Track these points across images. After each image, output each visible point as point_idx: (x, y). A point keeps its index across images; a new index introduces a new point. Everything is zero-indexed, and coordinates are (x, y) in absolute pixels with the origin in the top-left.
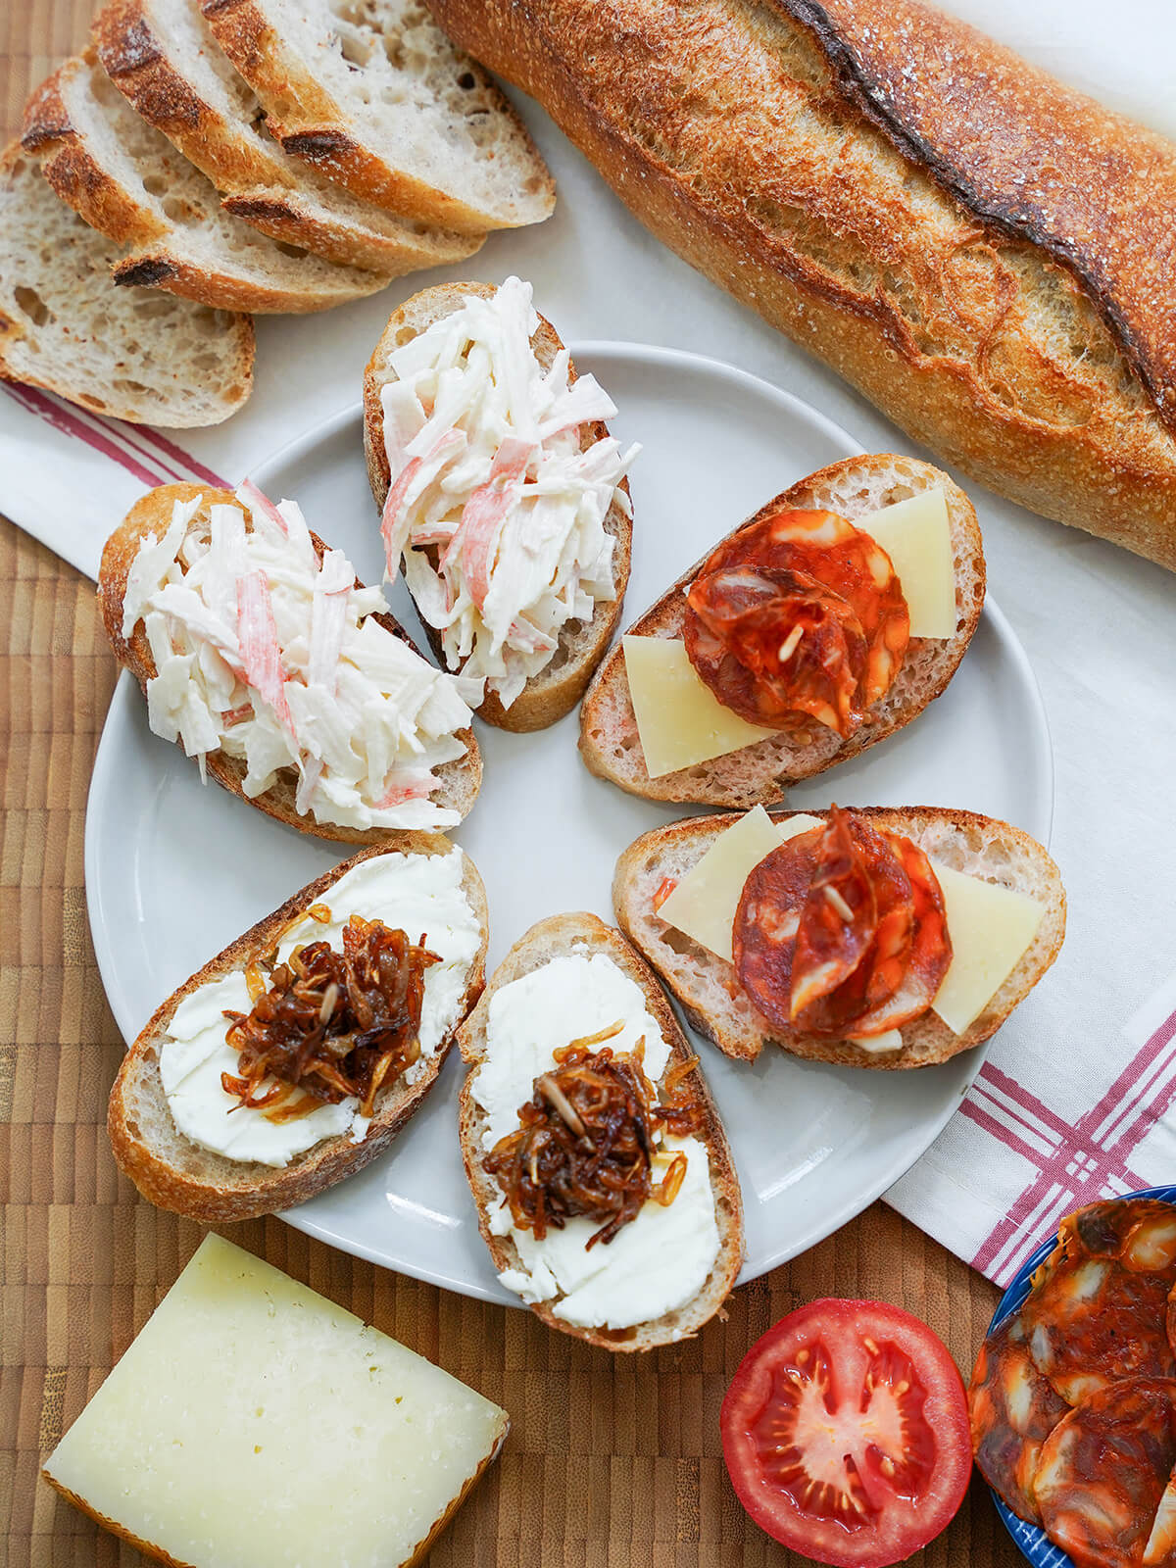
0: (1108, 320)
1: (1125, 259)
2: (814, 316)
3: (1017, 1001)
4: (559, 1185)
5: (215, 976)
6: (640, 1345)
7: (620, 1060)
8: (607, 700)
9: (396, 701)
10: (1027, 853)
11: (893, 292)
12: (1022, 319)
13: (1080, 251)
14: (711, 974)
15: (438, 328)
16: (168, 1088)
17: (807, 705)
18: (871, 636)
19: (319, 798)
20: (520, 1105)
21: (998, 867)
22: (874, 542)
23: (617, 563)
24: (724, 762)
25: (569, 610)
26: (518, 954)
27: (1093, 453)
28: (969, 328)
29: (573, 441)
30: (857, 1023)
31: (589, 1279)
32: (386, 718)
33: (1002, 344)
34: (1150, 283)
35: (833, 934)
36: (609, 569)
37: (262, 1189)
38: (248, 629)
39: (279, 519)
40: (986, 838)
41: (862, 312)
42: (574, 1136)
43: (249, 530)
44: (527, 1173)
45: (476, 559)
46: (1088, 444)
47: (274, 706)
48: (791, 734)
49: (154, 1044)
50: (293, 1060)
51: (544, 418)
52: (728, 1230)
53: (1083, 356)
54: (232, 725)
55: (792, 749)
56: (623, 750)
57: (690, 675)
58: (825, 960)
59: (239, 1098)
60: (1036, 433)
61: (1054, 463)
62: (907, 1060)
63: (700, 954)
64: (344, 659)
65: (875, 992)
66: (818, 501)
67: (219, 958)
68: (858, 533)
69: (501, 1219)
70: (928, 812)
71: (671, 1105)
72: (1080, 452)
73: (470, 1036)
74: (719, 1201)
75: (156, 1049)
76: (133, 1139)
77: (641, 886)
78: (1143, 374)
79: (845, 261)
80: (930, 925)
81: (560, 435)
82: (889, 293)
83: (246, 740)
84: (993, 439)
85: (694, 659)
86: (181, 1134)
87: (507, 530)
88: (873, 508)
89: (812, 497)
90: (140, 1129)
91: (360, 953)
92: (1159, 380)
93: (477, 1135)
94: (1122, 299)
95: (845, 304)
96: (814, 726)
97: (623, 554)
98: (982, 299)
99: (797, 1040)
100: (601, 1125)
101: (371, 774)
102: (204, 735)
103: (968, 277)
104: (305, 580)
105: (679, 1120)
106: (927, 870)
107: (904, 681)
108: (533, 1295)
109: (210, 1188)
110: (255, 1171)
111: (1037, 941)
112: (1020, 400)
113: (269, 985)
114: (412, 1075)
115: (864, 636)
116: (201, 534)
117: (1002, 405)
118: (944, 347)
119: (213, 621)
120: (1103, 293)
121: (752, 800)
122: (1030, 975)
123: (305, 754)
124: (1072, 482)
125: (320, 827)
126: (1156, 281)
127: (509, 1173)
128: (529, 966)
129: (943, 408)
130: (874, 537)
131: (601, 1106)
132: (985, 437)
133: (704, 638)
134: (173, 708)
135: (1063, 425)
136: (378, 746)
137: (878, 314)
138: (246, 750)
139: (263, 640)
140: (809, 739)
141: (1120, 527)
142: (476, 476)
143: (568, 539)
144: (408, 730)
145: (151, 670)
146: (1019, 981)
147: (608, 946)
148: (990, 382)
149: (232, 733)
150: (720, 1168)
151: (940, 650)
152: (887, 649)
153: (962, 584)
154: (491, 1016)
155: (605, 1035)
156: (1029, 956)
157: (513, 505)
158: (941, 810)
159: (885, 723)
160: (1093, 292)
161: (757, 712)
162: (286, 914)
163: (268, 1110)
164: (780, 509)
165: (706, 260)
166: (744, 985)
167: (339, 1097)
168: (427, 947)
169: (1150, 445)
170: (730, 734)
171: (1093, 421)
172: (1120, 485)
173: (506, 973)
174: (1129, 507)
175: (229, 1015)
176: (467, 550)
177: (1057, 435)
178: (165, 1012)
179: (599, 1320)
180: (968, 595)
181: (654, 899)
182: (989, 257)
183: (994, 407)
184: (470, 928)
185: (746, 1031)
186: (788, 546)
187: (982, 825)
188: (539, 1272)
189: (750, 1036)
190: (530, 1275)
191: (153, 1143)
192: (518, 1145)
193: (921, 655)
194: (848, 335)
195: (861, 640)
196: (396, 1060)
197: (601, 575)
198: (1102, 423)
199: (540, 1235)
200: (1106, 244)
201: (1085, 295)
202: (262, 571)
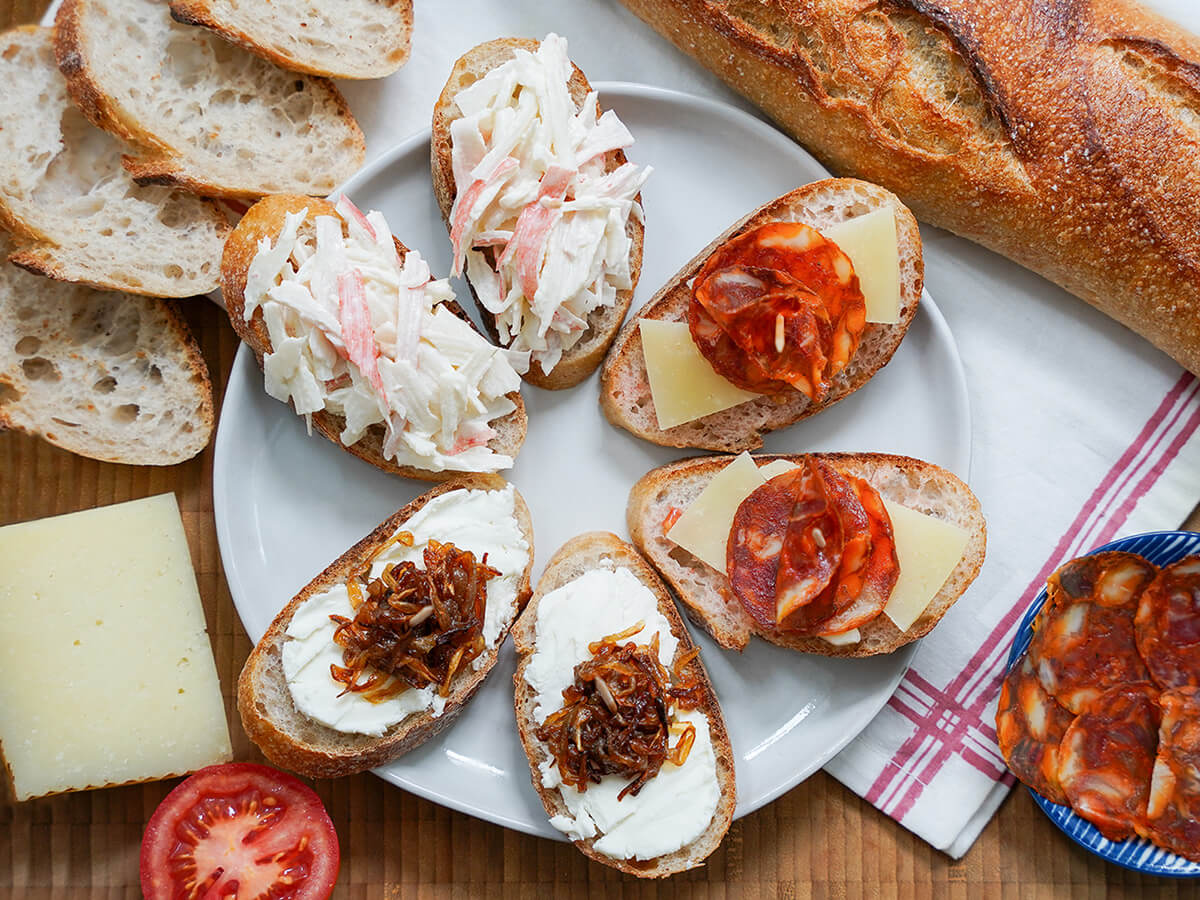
0: (976, 73)
1: (988, 24)
2: (742, 64)
3: (949, 606)
4: (598, 752)
5: (323, 587)
6: (661, 872)
7: (641, 651)
8: (626, 368)
9: (463, 373)
10: (955, 490)
11: (806, 47)
12: (908, 71)
13: (954, 19)
14: (709, 583)
15: (493, 75)
16: (289, 677)
17: (786, 376)
18: (835, 322)
19: (402, 447)
20: (564, 688)
21: (933, 502)
22: (838, 248)
23: (632, 260)
24: (718, 418)
25: (598, 299)
26: (558, 567)
27: (962, 175)
28: (866, 78)
29: (601, 165)
30: (826, 623)
31: (620, 823)
32: (458, 387)
33: (892, 90)
34: (1007, 42)
35: (809, 557)
36: (627, 265)
37: (363, 753)
38: (348, 317)
39: (369, 227)
40: (923, 480)
41: (781, 63)
42: (609, 713)
43: (346, 236)
44: (572, 741)
45: (528, 261)
46: (958, 168)
47: (370, 378)
48: (770, 397)
49: (276, 641)
50: (389, 656)
51: (579, 148)
52: (726, 782)
53: (956, 99)
54: (333, 390)
55: (770, 407)
56: (638, 407)
57: (694, 350)
58: (804, 578)
59: (345, 685)
60: (917, 159)
61: (931, 182)
62: (862, 651)
63: (699, 567)
64: (423, 340)
65: (840, 600)
66: (793, 214)
67: (325, 573)
68: (826, 241)
69: (550, 776)
70: (877, 458)
71: (680, 686)
72: (950, 174)
73: (522, 632)
74: (718, 759)
75: (278, 645)
76: (261, 717)
77: (654, 514)
78: (1002, 115)
79: (768, 22)
80: (883, 547)
81: (591, 162)
82: (803, 48)
83: (346, 402)
84: (883, 163)
85: (697, 338)
86: (299, 712)
87: (552, 239)
88: (837, 220)
89: (788, 211)
90: (266, 708)
91: (439, 571)
92: (1014, 119)
93: (529, 709)
94: (987, 56)
95: (767, 56)
96: (790, 391)
97: (637, 253)
98: (876, 55)
99: (777, 635)
100: (630, 705)
101: (445, 430)
102: (312, 398)
103: (866, 37)
104: (391, 276)
105: (688, 697)
106: (879, 505)
107: (858, 355)
108: (576, 834)
109: (323, 754)
110: (357, 740)
111: (964, 559)
112: (905, 134)
113: (366, 595)
114: (477, 664)
115: (830, 322)
116: (306, 238)
117: (892, 138)
118: (846, 91)
119: (319, 310)
120: (972, 52)
121: (739, 446)
122: (959, 586)
123: (393, 414)
124: (943, 197)
125: (402, 467)
126: (1012, 41)
127: (558, 741)
128: (566, 577)
129: (843, 138)
130: (839, 245)
131: (630, 690)
132: (876, 162)
133: (704, 321)
134: (287, 377)
135: (939, 154)
136: (451, 409)
137: (794, 65)
138: (345, 410)
139: (361, 326)
140: (785, 400)
141: (979, 231)
142: (527, 195)
143: (599, 246)
144: (472, 394)
145: (268, 346)
146: (950, 591)
147: (627, 560)
148: (882, 119)
149: (333, 397)
150: (719, 735)
151: (887, 331)
152: (847, 331)
153: (906, 280)
154: (539, 617)
155: (629, 632)
156: (959, 570)
157: (556, 220)
158: (888, 456)
159: (843, 387)
160: (964, 51)
161: (745, 380)
162: (377, 538)
163: (367, 693)
164: (764, 221)
165: (656, 17)
166: (736, 593)
167: (424, 684)
168: (489, 564)
169: (1006, 170)
170: (722, 397)
171: (962, 150)
172: (982, 200)
173: (549, 582)
174: (987, 216)
175: (335, 618)
176: (521, 254)
177: (934, 161)
178: (284, 617)
179: (630, 855)
180: (910, 289)
181: (663, 524)
182: (883, 21)
183: (885, 139)
184: (521, 548)
185: (737, 628)
186: (771, 251)
187: (920, 468)
188: (582, 816)
189: (740, 631)
190: (575, 819)
191: (277, 719)
192: (565, 720)
193: (872, 335)
194: (769, 79)
195: (828, 324)
196: (466, 652)
197: (621, 270)
198: (969, 152)
199: (582, 789)
200: (974, 11)
201: (958, 53)
202: (358, 270)
